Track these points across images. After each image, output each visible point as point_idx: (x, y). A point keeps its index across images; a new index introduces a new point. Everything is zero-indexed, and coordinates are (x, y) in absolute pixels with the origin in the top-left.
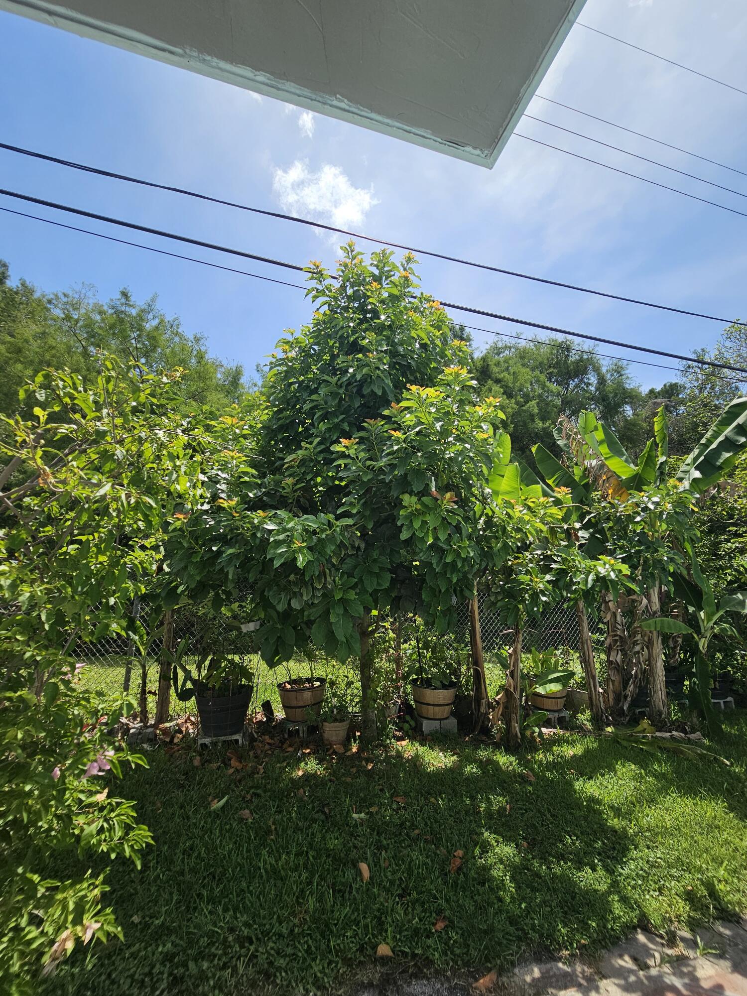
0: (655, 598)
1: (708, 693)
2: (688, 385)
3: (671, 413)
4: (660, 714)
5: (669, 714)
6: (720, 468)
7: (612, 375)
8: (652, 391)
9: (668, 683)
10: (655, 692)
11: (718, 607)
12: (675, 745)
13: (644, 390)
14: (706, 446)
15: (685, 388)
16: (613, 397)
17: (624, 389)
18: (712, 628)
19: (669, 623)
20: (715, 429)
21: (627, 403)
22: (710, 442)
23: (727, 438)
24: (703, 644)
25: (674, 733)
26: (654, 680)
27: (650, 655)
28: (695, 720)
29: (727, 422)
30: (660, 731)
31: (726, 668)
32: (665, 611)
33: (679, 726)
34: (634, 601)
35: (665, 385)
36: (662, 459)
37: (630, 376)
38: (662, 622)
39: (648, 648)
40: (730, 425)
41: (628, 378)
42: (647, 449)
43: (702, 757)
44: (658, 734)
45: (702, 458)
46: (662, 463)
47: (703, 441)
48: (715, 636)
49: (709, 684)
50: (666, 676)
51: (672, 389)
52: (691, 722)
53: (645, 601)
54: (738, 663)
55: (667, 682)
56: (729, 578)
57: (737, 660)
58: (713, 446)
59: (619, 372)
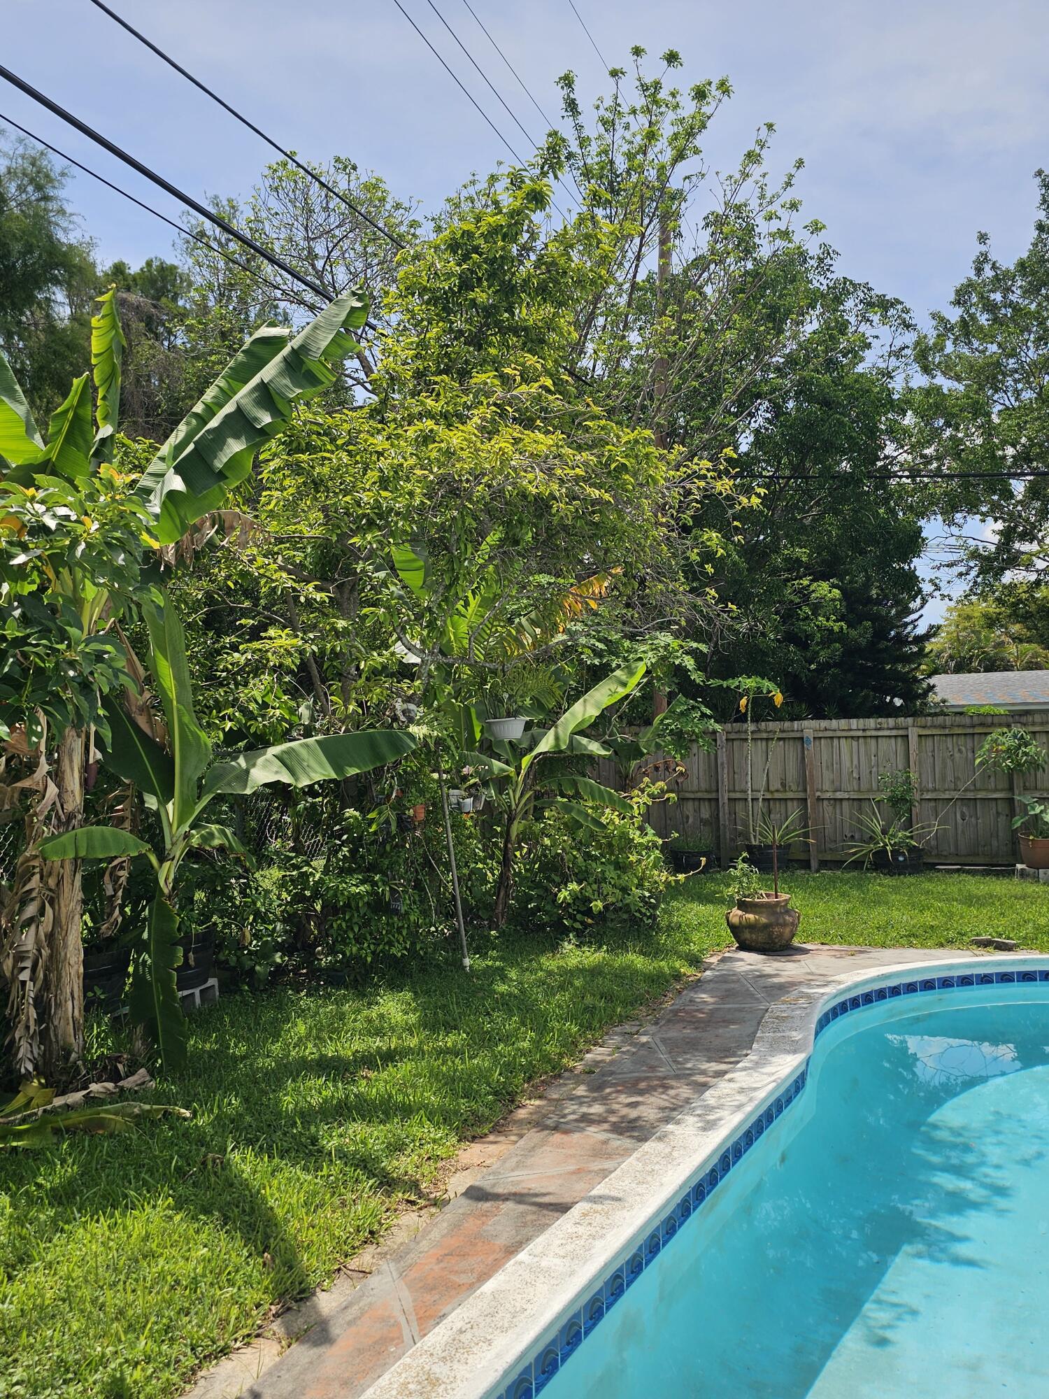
0: (74, 781)
1: (170, 975)
2: (198, 280)
3: (157, 337)
4: (68, 1051)
5: (87, 1048)
6: (221, 476)
7: (21, 189)
8: (119, 269)
9: (89, 980)
10: (58, 1005)
11: (201, 790)
12: (88, 1113)
13: (103, 262)
14: (203, 420)
15: (190, 284)
16: (23, 254)
17: (50, 237)
18: (187, 836)
19: (103, 837)
20: (222, 383)
21: (56, 282)
22: (210, 411)
23: (239, 410)
24: (166, 874)
25: (94, 1087)
26: (59, 978)
27: (56, 921)
28: (139, 1044)
29: (242, 374)
30: (63, 1093)
31: (208, 918)
32: (93, 809)
33: (105, 1068)
34: (26, 793)
35: (149, 264)
36: (106, 430)
37: (69, 209)
38: (90, 836)
39: (52, 905)
40: (246, 382)
41: (62, 212)
42: (73, 398)
43: (139, 1119)
44: (58, 1101)
45: (191, 447)
46: (103, 441)
47: (198, 408)
48: (193, 855)
49: (173, 956)
50: (86, 963)
51: (164, 279)
52: (131, 1052)
53: (52, 790)
54: (234, 905)
55: (86, 976)
56: (228, 725)
57: (232, 899)
58: (214, 423)
59: (39, 188)
